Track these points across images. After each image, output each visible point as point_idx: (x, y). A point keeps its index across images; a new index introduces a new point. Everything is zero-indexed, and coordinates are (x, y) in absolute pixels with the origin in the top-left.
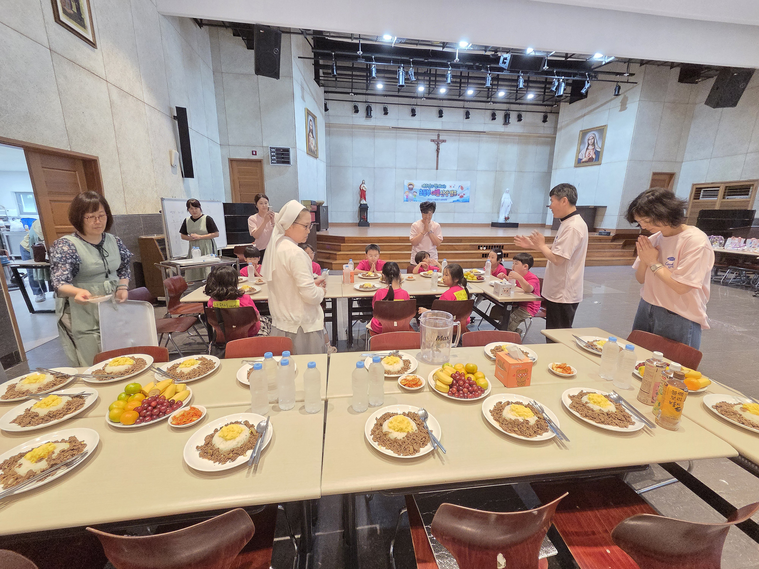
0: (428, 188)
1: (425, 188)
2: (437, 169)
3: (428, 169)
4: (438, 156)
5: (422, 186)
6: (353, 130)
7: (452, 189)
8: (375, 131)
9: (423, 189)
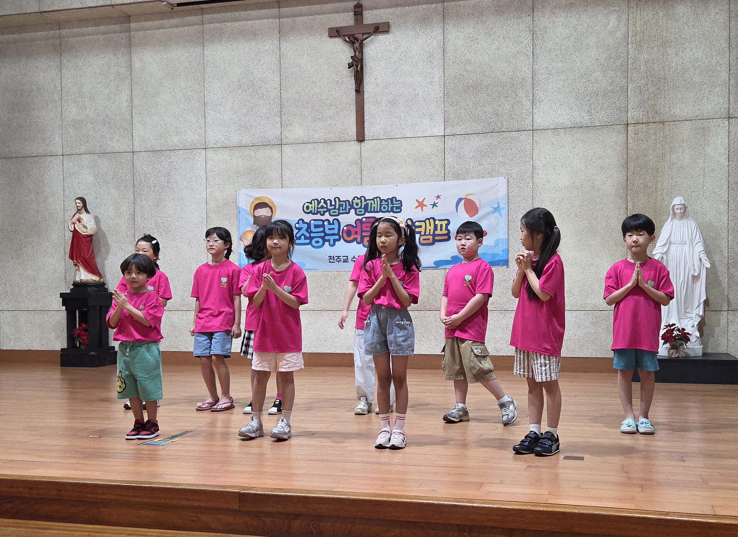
0: (327, 216)
1: (318, 217)
2: (361, 138)
3: (327, 142)
4: (359, 89)
5: (307, 210)
6: (64, 32)
7: (429, 212)
8: (133, 25)
9: (307, 218)
